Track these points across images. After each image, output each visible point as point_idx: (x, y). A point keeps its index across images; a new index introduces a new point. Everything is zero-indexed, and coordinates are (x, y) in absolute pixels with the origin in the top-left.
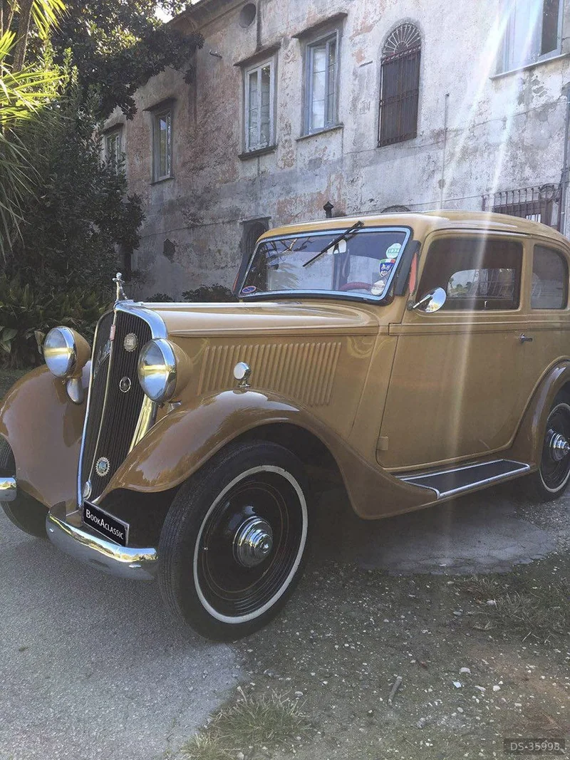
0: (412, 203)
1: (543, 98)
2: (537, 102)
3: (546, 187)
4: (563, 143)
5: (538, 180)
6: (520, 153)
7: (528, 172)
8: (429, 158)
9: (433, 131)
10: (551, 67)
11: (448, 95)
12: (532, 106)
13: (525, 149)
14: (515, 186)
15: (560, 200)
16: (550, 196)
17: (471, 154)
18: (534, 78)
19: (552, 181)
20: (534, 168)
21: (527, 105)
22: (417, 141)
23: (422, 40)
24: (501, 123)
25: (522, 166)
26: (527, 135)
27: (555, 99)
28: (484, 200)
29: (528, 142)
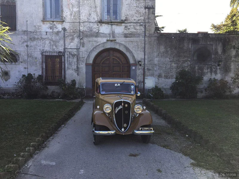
0: (16, 50)
1: (57, 30)
2: (56, 30)
3: (60, 52)
4: (63, 42)
5: (57, 50)
6: (52, 42)
7: (54, 47)
8: (22, 38)
9: (23, 30)
10: (58, 22)
11: (27, 21)
12: (54, 31)
13: (53, 41)
14: (51, 50)
15: (64, 56)
16: (61, 54)
17: (36, 39)
18: (54, 24)
19: (61, 51)
20: (56, 47)
21: (53, 30)
22: (17, 32)
23: (16, 2)
24: (45, 33)
25: (53, 45)
26: (53, 38)
27: (60, 30)
28: (42, 52)
29: (54, 40)
